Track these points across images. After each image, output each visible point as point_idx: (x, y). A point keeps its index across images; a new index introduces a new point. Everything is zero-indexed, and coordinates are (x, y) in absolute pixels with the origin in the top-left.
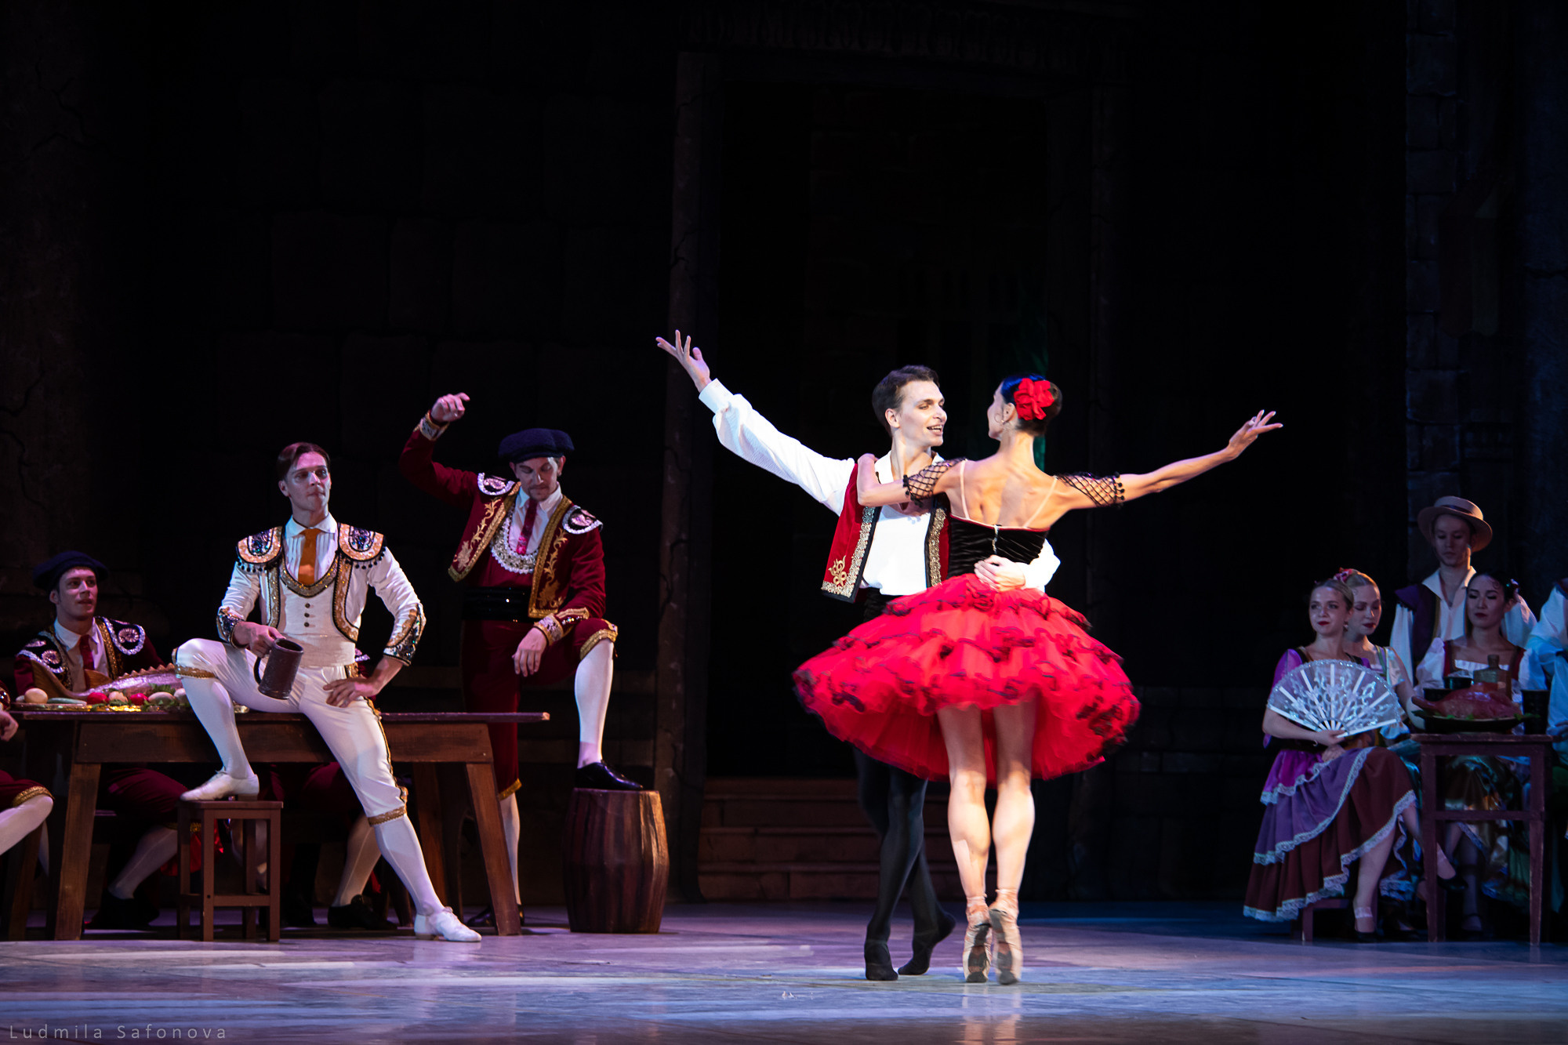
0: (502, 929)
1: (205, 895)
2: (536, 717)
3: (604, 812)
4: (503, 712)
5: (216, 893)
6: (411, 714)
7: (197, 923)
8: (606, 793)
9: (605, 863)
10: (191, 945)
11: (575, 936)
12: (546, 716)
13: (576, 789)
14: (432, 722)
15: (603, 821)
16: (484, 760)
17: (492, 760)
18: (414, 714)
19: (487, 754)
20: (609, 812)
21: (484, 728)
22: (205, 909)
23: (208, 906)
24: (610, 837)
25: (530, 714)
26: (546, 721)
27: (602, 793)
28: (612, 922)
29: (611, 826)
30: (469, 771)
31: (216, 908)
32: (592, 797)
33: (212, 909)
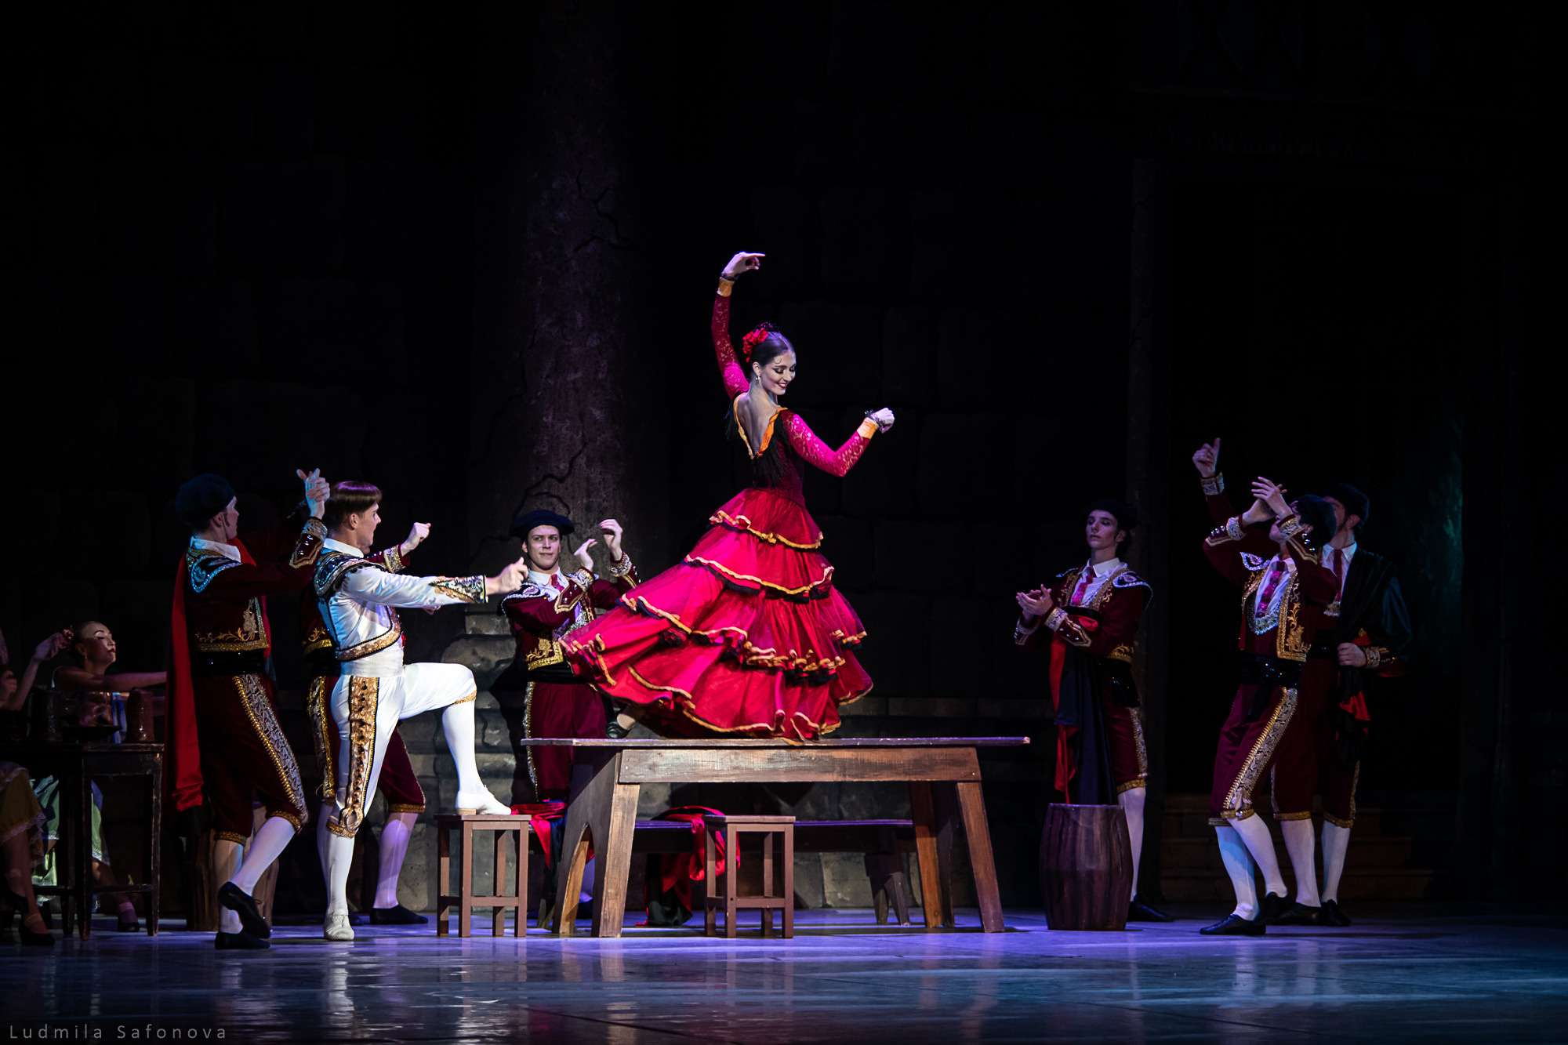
0: (988, 928)
1: (729, 899)
2: (1019, 741)
3: (1076, 824)
4: (989, 736)
5: (738, 894)
6: (908, 739)
7: (722, 923)
8: (1079, 808)
9: (1077, 869)
10: (717, 942)
11: (1052, 932)
12: (1027, 740)
13: (1052, 804)
14: (927, 746)
15: (1075, 832)
16: (973, 779)
17: (980, 779)
18: (911, 739)
19: (976, 774)
20: (1080, 824)
21: (973, 751)
22: (728, 910)
23: (731, 907)
24: (1082, 846)
25: (1013, 738)
26: (1027, 744)
27: (1074, 807)
28: (1084, 921)
29: (1082, 835)
30: (959, 787)
31: (738, 910)
32: (1065, 811)
33: (735, 909)
